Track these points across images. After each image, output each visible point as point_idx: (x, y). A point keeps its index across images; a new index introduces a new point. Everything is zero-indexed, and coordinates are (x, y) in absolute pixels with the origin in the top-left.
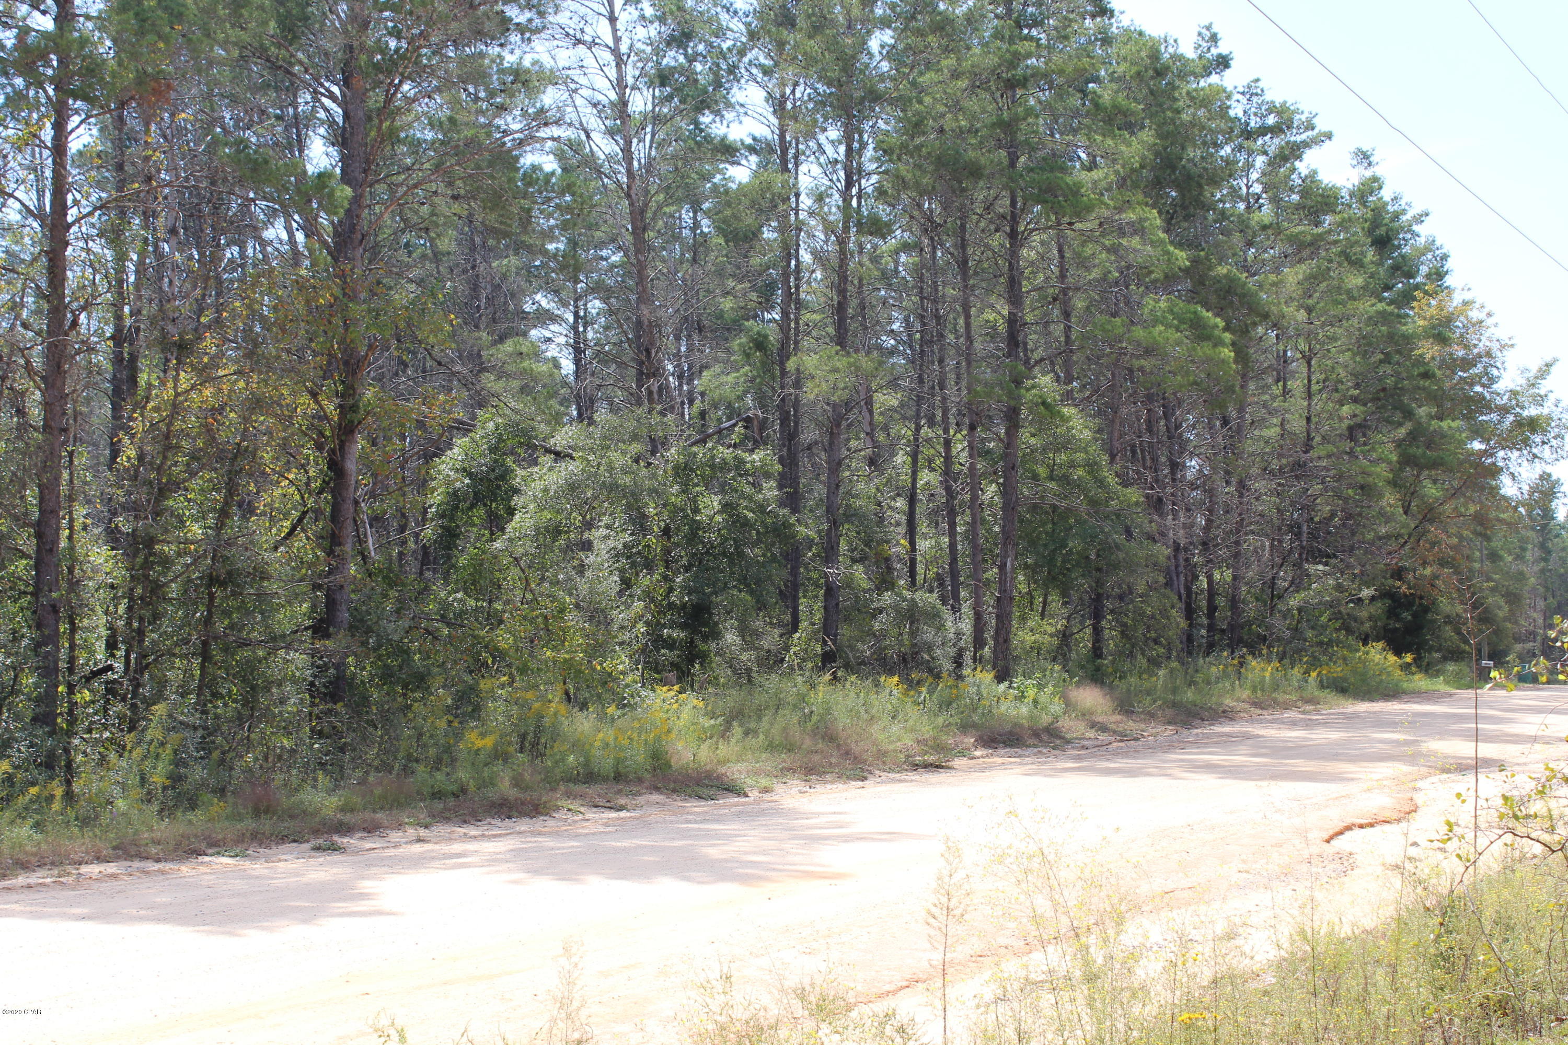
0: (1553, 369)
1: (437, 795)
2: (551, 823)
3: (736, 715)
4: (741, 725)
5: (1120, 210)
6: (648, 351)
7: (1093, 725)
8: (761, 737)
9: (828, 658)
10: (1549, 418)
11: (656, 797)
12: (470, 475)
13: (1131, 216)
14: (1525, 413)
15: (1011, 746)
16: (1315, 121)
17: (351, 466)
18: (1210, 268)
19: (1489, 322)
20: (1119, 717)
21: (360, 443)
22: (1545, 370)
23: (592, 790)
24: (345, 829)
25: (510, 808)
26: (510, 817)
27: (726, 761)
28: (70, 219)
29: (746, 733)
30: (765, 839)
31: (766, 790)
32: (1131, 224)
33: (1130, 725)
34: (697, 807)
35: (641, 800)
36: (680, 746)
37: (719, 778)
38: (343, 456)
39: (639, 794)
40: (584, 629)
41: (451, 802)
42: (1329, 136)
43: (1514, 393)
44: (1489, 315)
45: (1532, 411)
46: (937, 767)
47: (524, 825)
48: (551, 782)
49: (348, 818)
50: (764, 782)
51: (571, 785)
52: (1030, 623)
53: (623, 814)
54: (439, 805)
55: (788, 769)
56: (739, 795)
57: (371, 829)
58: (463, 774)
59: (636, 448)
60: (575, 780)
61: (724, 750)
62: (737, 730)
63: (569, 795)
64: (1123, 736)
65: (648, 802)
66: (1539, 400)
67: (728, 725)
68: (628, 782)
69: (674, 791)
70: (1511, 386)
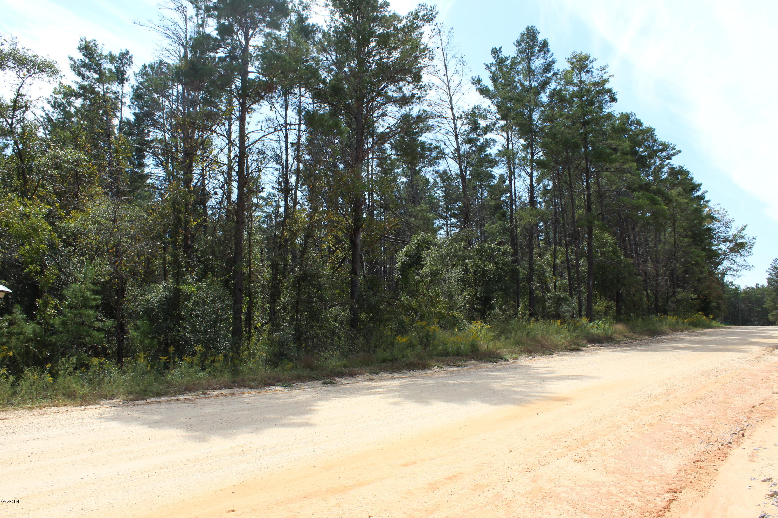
0: (746, 228)
1: (384, 361)
2: (429, 372)
3: (502, 332)
4: (504, 335)
5: (624, 163)
6: (467, 215)
7: (624, 336)
8: (512, 339)
9: (531, 315)
10: (746, 243)
11: (473, 362)
12: (409, 257)
13: (627, 166)
14: (738, 241)
15: (599, 343)
16: (675, 147)
17: (359, 242)
18: (650, 187)
19: (726, 214)
20: (632, 334)
21: (362, 235)
22: (743, 229)
23: (447, 359)
24: (341, 375)
25: (414, 366)
26: (413, 370)
27: (499, 348)
28: (246, 145)
29: (507, 338)
30: (518, 379)
31: (516, 359)
32: (627, 169)
33: (635, 336)
34: (489, 365)
35: (467, 363)
36: (482, 342)
37: (497, 354)
38: (356, 238)
39: (467, 360)
40: (445, 301)
41: (390, 364)
42: (680, 152)
43: (734, 236)
44: (726, 212)
45: (740, 241)
46: (577, 350)
47: (418, 373)
48: (431, 356)
49: (342, 370)
50: (515, 356)
51: (440, 357)
52: (598, 303)
53: (459, 368)
54: (384, 365)
55: (523, 351)
56: (505, 361)
57: (352, 375)
58: (396, 352)
59: (463, 243)
60: (441, 355)
61: (498, 344)
62: (503, 337)
63: (438, 361)
64: (636, 340)
65: (470, 364)
66: (743, 237)
67: (499, 335)
68: (462, 356)
69: (480, 359)
70: (734, 233)
